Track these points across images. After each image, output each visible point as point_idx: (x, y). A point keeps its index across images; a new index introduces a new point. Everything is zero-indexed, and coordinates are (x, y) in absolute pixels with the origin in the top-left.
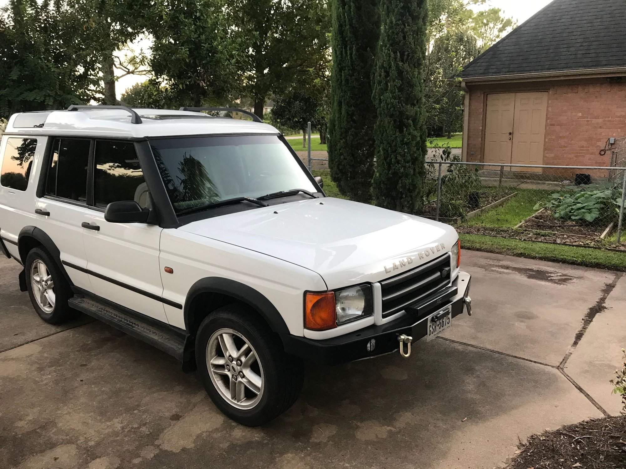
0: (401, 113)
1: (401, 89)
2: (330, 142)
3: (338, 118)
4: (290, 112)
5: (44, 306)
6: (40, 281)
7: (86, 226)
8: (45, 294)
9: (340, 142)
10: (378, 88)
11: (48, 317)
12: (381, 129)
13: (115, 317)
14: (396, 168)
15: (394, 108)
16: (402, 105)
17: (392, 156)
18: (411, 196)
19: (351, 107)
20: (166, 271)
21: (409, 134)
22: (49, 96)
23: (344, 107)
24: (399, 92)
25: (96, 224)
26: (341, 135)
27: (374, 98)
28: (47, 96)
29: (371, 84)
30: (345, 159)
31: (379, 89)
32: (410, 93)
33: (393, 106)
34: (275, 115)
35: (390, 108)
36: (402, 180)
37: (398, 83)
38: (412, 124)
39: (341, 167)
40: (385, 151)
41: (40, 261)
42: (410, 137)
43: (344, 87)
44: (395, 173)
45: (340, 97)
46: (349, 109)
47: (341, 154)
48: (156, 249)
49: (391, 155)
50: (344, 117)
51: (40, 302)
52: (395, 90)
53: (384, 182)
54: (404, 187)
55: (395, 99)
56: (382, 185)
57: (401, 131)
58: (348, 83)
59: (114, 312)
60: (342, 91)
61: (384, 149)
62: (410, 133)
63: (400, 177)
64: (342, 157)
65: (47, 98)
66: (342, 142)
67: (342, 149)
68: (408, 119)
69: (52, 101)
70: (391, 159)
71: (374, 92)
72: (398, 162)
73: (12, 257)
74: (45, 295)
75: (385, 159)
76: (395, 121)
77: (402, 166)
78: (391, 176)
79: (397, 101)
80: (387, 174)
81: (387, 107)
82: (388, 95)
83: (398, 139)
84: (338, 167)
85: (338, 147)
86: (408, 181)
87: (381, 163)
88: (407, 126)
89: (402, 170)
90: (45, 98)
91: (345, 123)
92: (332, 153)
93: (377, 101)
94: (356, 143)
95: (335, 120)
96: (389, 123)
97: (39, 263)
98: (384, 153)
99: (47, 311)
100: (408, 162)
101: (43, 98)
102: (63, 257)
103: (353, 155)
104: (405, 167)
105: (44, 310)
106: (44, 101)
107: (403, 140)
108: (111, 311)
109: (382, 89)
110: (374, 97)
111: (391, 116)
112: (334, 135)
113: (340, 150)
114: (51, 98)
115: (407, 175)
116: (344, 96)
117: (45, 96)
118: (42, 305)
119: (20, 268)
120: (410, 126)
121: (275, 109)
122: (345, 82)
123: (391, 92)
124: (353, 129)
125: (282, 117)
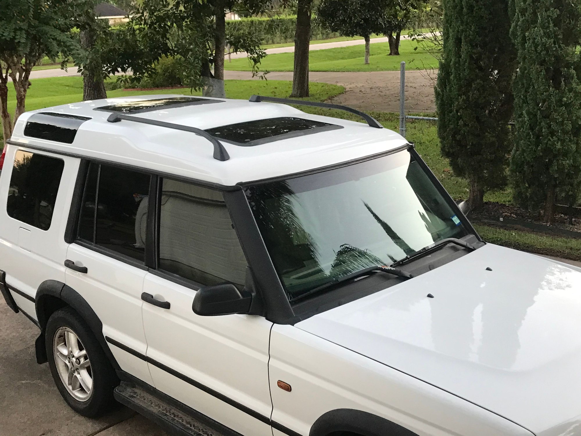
0: (558, 59)
1: (557, 22)
2: (442, 100)
3: (455, 63)
4: (345, 10)
5: (73, 389)
6: (68, 355)
7: (147, 298)
8: (76, 374)
9: (457, 99)
10: (521, 19)
11: (82, 407)
12: (525, 81)
13: (189, 426)
14: (549, 142)
15: (548, 52)
16: (560, 47)
17: (543, 124)
18: (572, 185)
19: (477, 47)
20: (280, 386)
21: (570, 90)
22: (21, 29)
23: (464, 47)
24: (555, 26)
25: (163, 298)
26: (459, 90)
27: (514, 34)
28: (18, 30)
29: (509, 13)
30: (465, 125)
31: (523, 21)
32: (573, 28)
33: (547, 50)
34: (323, 16)
35: (541, 51)
36: (558, 160)
37: (555, 13)
38: (575, 75)
39: (458, 137)
40: (531, 116)
41: (68, 329)
42: (572, 95)
43: (465, 17)
44: (548, 150)
45: (458, 31)
46: (474, 51)
47: (460, 118)
48: (263, 353)
49: (541, 122)
50: (465, 62)
51: (67, 383)
52: (549, 23)
53: (528, 163)
54: (561, 170)
55: (549, 37)
56: (526, 167)
57: (557, 85)
58: (472, 11)
59: (185, 418)
60: (462, 22)
61: (529, 113)
62: (572, 88)
63: (555, 156)
64: (461, 122)
65: (18, 33)
66: (461, 100)
67: (461, 111)
68: (569, 68)
69: (25, 36)
70: (542, 128)
71: (513, 25)
72: (552, 133)
73: (20, 311)
74: (76, 376)
75: (532, 128)
76: (547, 70)
77: (559, 139)
78: (541, 154)
79: (552, 40)
80: (535, 151)
81: (536, 51)
82: (538, 31)
83: (553, 99)
84: (453, 136)
85: (454, 108)
86: (567, 162)
87: (525, 134)
88: (568, 78)
89: (559, 146)
90: (15, 32)
91: (467, 72)
92: (444, 115)
93: (519, 39)
94: (483, 101)
95: (449, 66)
96: (538, 73)
97: (68, 331)
98: (530, 119)
99: (79, 398)
100: (567, 133)
101: (12, 34)
102: (107, 331)
103: (477, 118)
104: (563, 141)
105: (74, 395)
106: (14, 38)
107: (561, 100)
108: (180, 415)
109: (527, 21)
110: (513, 32)
111: (542, 63)
112: (448, 88)
113: (457, 111)
114: (24, 32)
115: (566, 154)
116: (466, 31)
117: (15, 30)
118: (70, 387)
119: (37, 331)
120: (573, 78)
121: (323, 8)
122: (468, 9)
123: (543, 27)
124: (478, 81)
125: (333, 19)
